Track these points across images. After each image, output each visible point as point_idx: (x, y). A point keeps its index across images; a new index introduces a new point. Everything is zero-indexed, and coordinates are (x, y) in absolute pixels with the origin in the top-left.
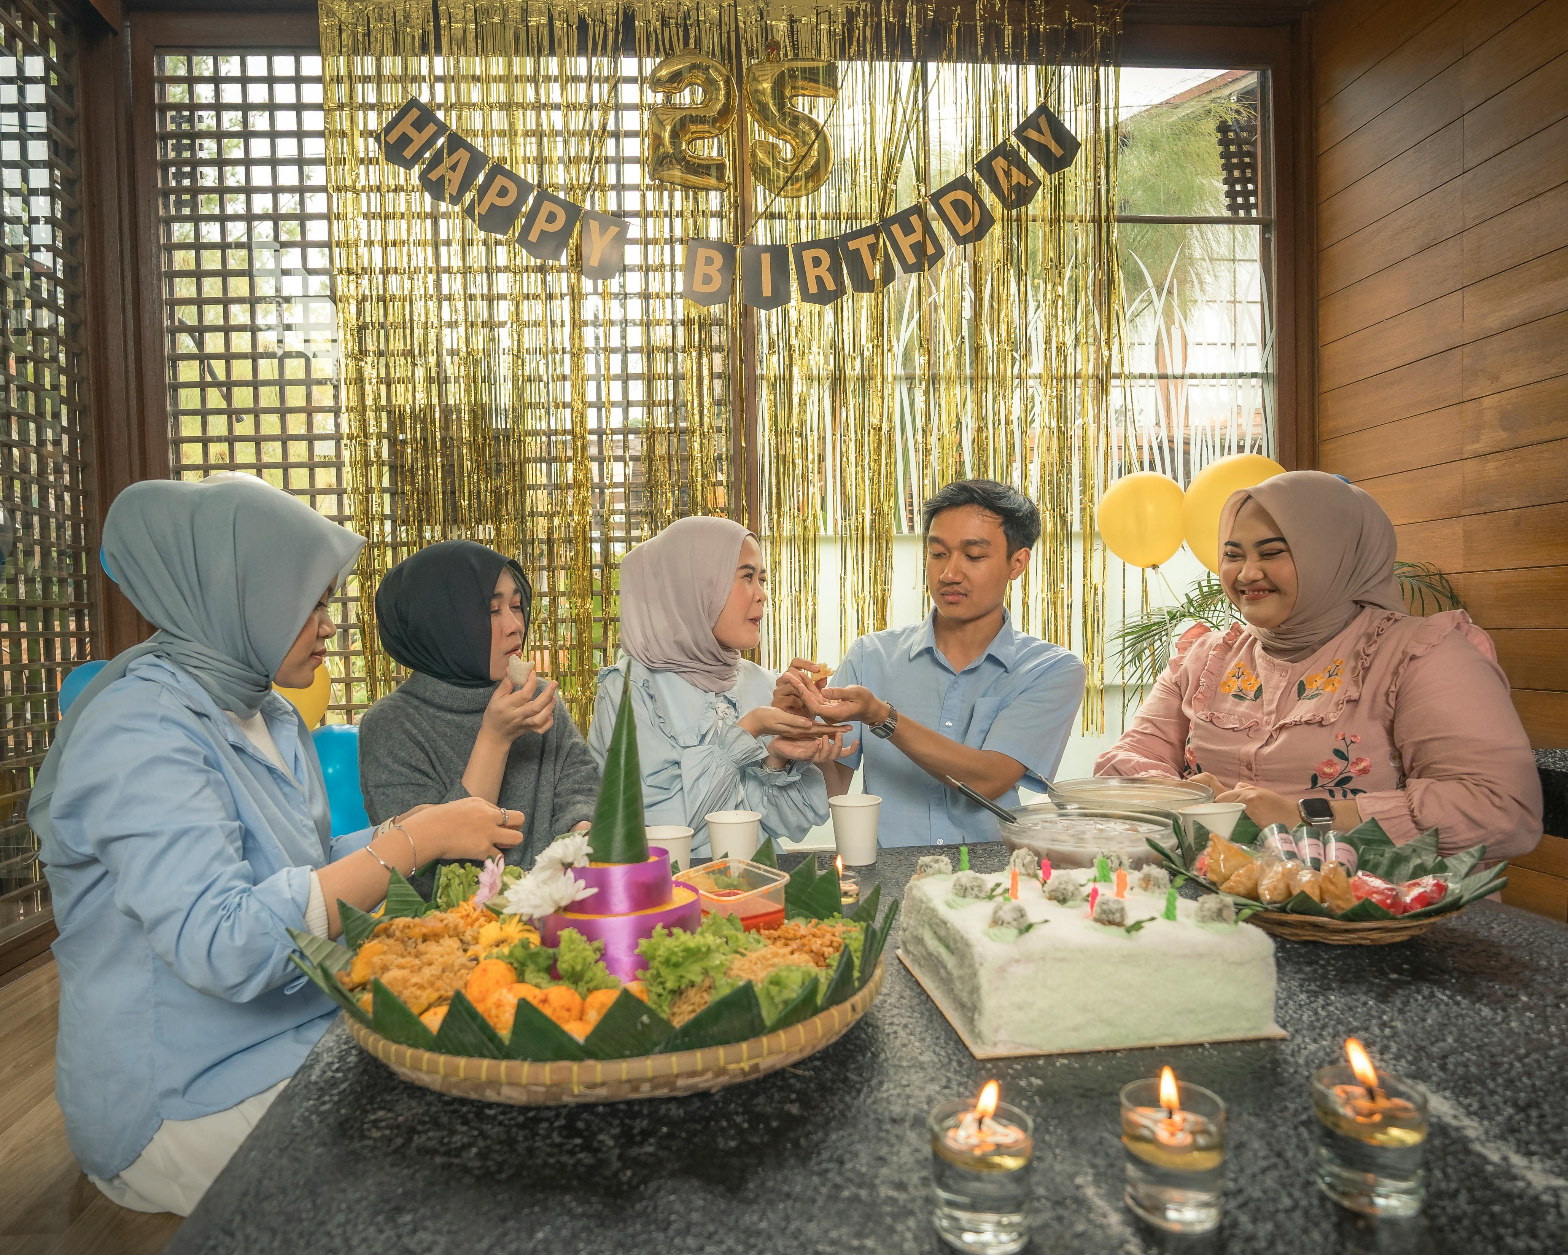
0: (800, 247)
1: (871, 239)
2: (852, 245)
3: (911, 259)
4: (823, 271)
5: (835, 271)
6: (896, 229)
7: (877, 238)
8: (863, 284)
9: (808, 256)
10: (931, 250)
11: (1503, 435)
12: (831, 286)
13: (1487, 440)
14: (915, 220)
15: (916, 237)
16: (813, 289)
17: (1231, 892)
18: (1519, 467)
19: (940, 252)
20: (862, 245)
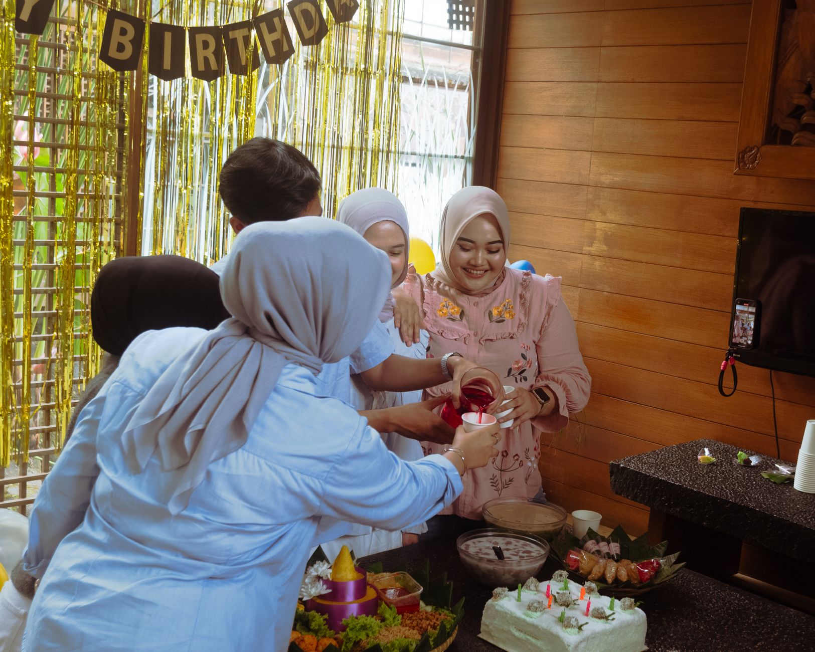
0: (194, 31)
1: (244, 32)
2: (231, 35)
3: (272, 53)
4: (210, 53)
5: (218, 54)
6: (263, 26)
7: (250, 31)
8: (239, 69)
9: (200, 38)
10: (286, 48)
11: (605, 248)
12: (214, 66)
13: (597, 248)
14: (276, 20)
15: (276, 36)
16: (201, 67)
17: (594, 580)
18: (611, 269)
19: (291, 51)
20: (238, 35)
